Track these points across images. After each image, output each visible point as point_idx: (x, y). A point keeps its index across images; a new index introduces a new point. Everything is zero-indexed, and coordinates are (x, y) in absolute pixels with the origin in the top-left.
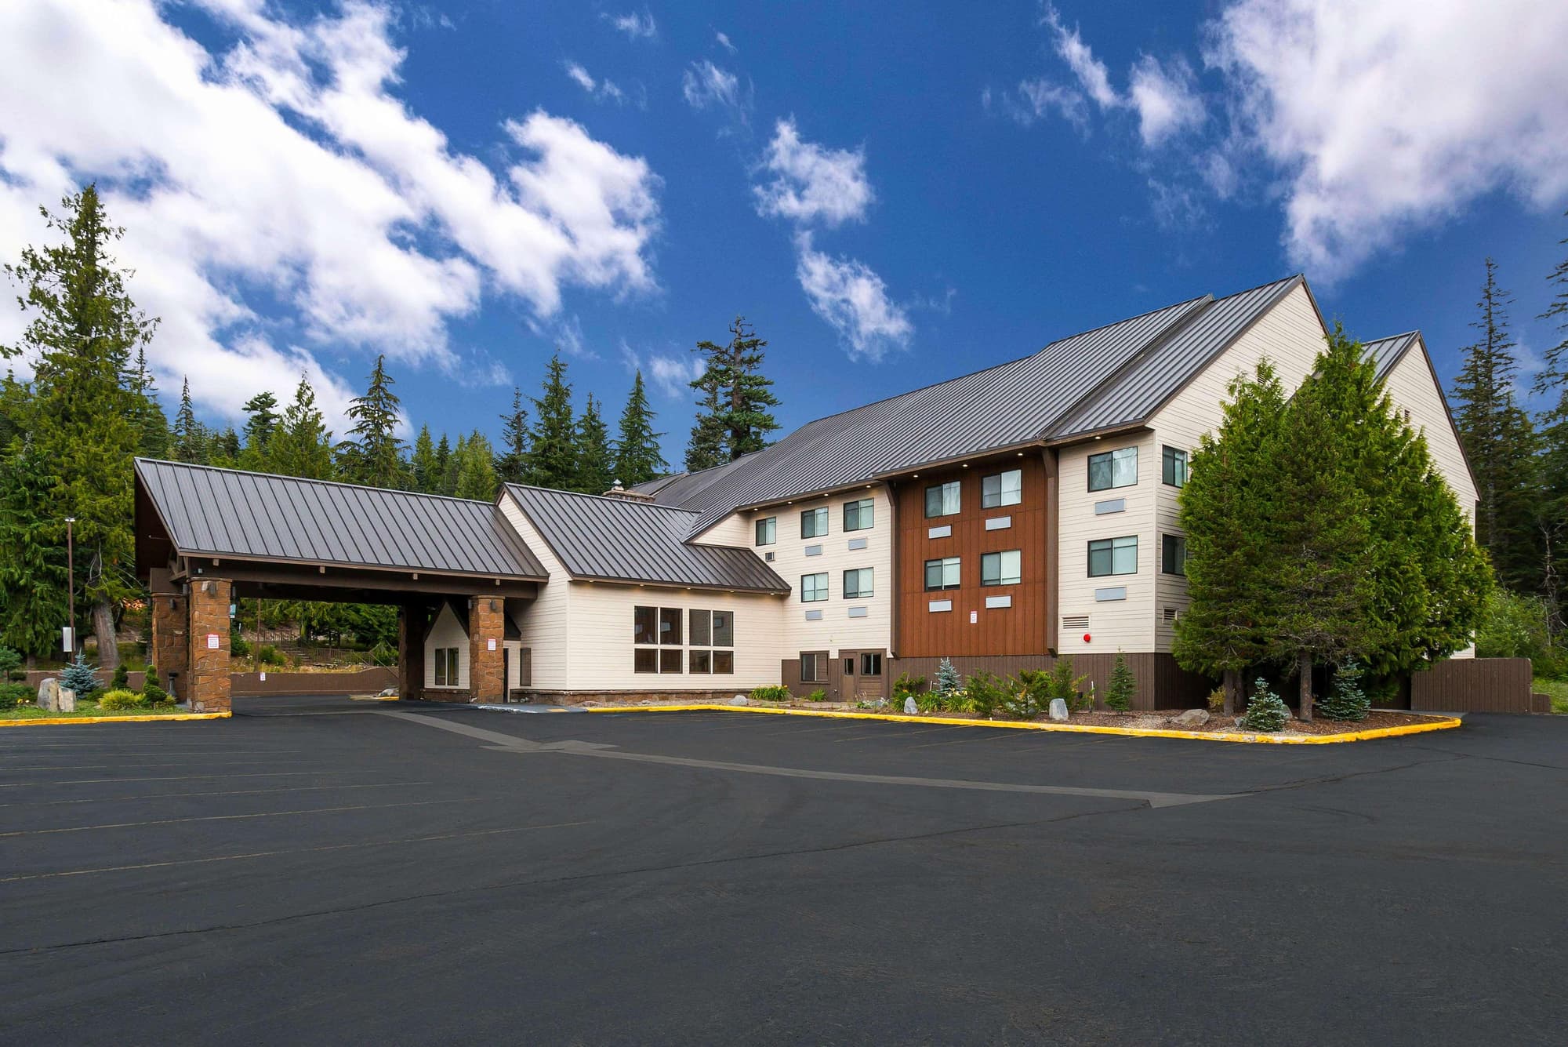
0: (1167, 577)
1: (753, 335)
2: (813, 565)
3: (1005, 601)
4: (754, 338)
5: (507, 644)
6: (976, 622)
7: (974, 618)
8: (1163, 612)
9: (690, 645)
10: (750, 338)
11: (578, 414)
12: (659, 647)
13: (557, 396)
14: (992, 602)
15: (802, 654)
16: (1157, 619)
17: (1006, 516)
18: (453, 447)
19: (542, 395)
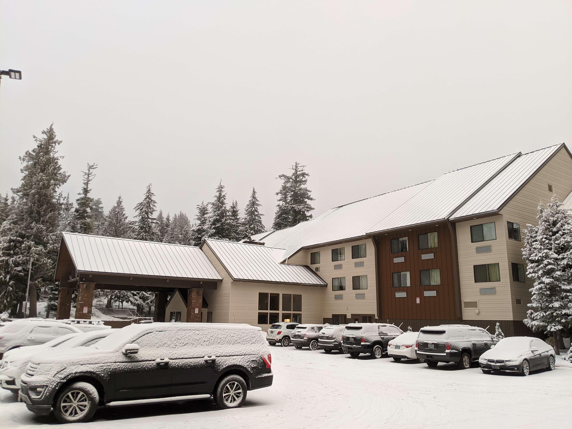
0: (516, 283)
1: (302, 171)
2: (338, 274)
3: (433, 293)
4: (303, 172)
5: (203, 309)
6: (419, 303)
7: (418, 301)
8: (515, 300)
9: (282, 310)
10: (302, 172)
11: (228, 206)
12: (269, 311)
13: (220, 199)
14: (427, 294)
15: (333, 315)
16: (512, 304)
17: (431, 253)
18: (171, 219)
19: (214, 200)
